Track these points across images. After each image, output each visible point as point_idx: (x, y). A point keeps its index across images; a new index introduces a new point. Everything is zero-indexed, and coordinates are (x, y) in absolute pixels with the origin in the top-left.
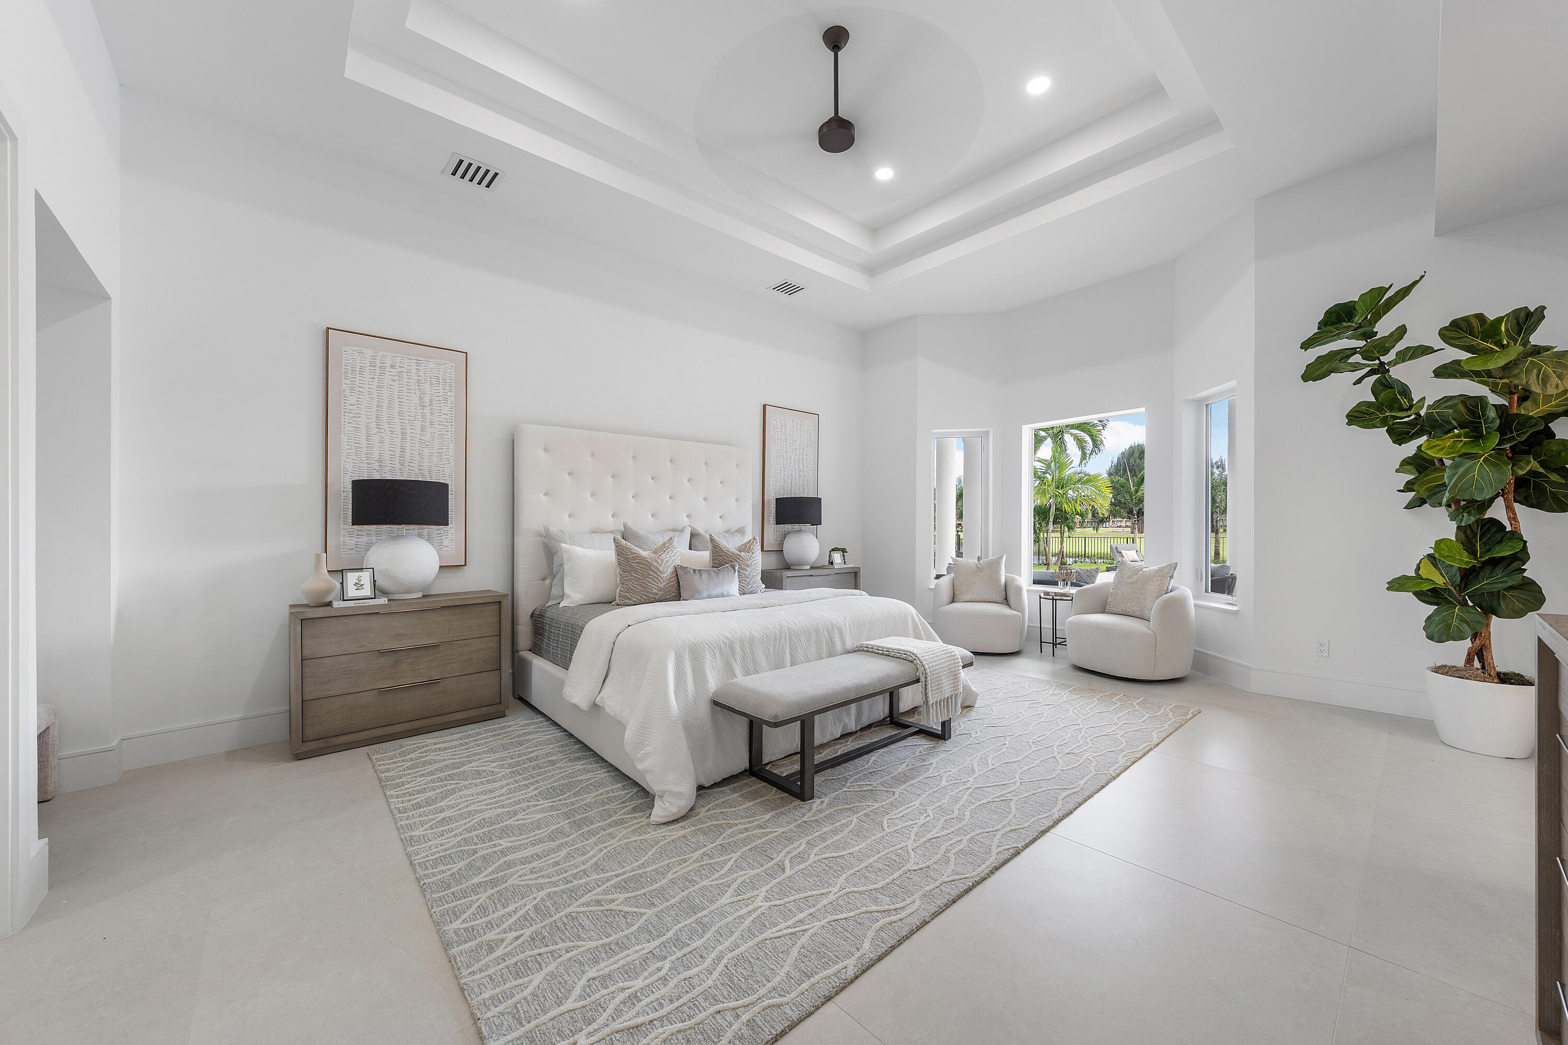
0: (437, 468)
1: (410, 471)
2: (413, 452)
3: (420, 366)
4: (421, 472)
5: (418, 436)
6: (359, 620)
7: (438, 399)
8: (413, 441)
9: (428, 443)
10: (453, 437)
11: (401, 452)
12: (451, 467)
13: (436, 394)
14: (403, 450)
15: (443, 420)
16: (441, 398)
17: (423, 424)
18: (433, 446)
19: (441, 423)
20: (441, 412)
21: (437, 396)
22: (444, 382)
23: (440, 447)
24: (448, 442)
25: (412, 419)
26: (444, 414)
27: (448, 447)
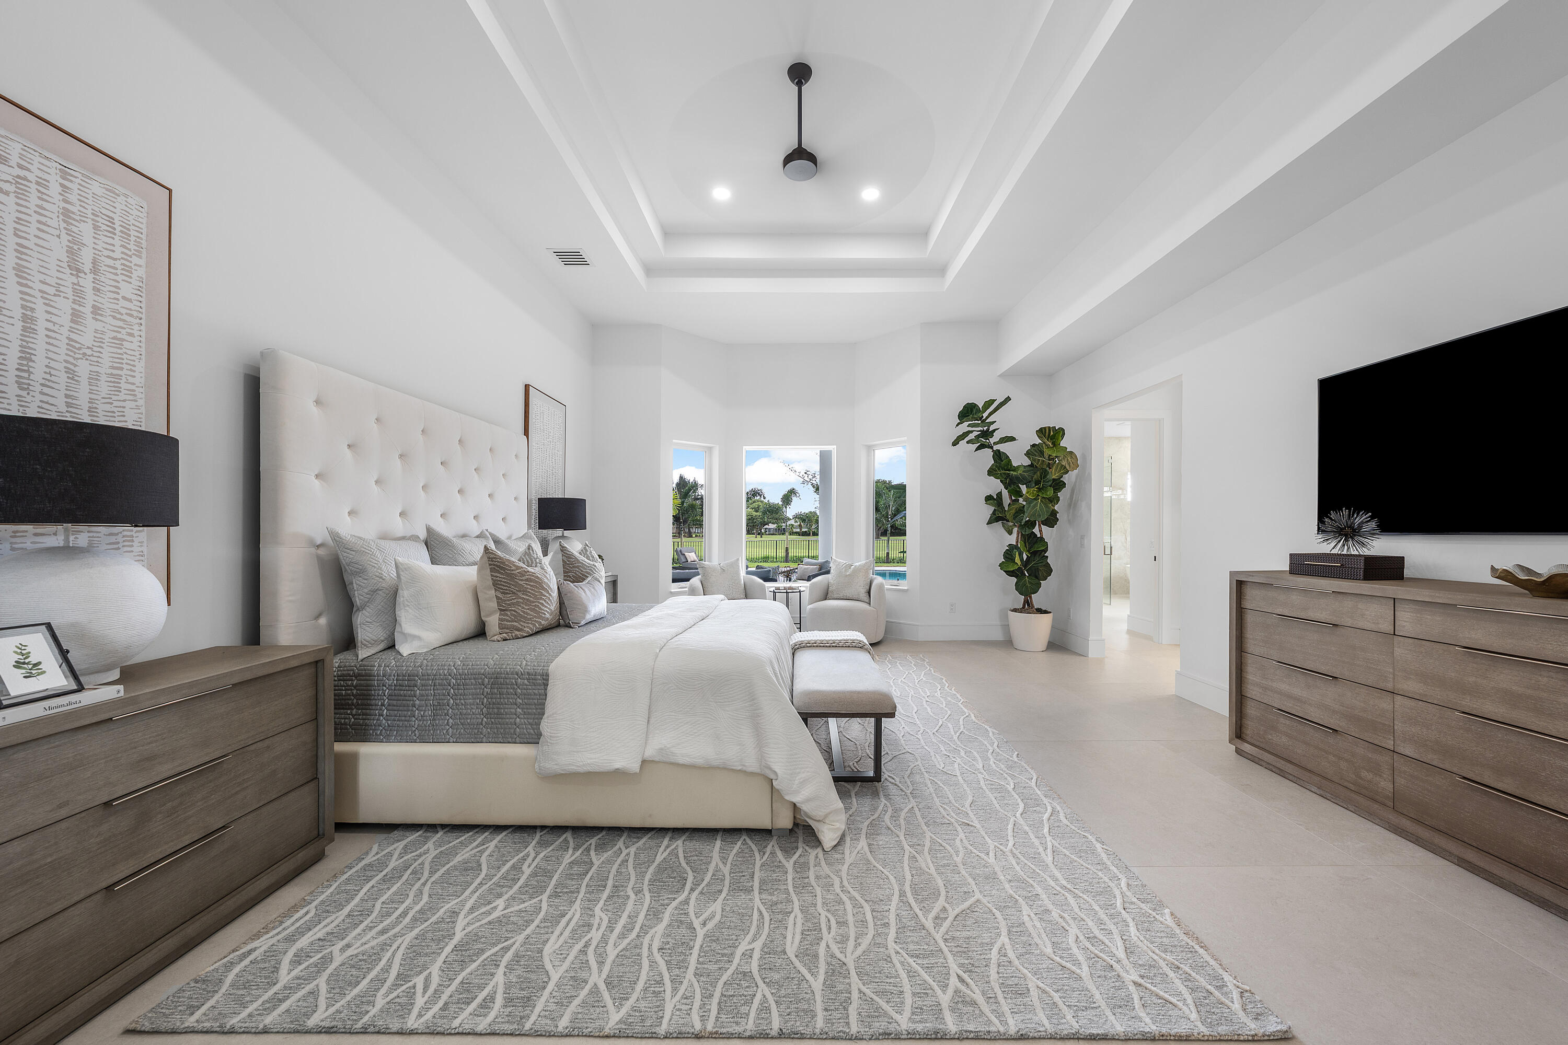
0: (108, 407)
1: (44, 405)
2: (53, 364)
3: (71, 181)
4: (70, 409)
5: (66, 333)
6: (58, 746)
7: (111, 262)
8: (51, 341)
9: (89, 352)
10: (143, 349)
11: (20, 358)
12: (138, 407)
13: (106, 253)
14: (27, 356)
15: (124, 311)
16: (118, 264)
17: (77, 307)
18: (99, 360)
19: (118, 316)
20: (118, 294)
21: (108, 257)
22: (125, 233)
23: (115, 365)
24: (133, 358)
25: (52, 291)
26: (124, 298)
27: (133, 368)
